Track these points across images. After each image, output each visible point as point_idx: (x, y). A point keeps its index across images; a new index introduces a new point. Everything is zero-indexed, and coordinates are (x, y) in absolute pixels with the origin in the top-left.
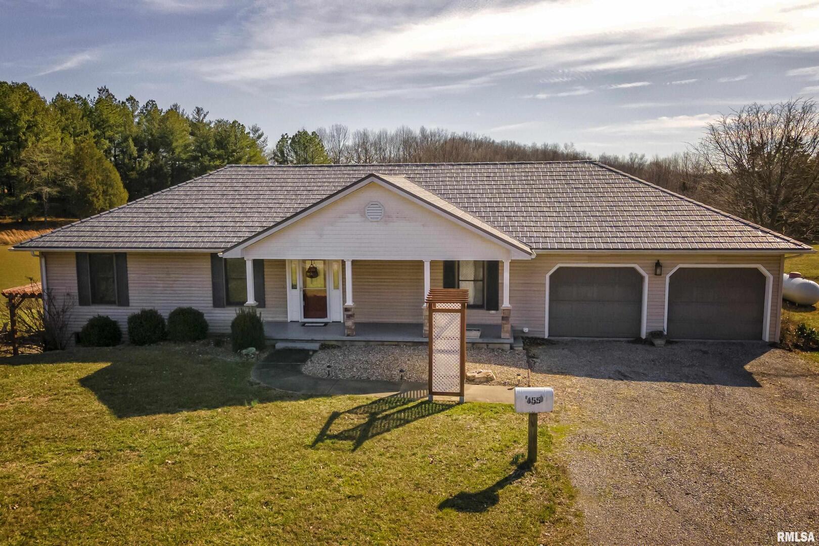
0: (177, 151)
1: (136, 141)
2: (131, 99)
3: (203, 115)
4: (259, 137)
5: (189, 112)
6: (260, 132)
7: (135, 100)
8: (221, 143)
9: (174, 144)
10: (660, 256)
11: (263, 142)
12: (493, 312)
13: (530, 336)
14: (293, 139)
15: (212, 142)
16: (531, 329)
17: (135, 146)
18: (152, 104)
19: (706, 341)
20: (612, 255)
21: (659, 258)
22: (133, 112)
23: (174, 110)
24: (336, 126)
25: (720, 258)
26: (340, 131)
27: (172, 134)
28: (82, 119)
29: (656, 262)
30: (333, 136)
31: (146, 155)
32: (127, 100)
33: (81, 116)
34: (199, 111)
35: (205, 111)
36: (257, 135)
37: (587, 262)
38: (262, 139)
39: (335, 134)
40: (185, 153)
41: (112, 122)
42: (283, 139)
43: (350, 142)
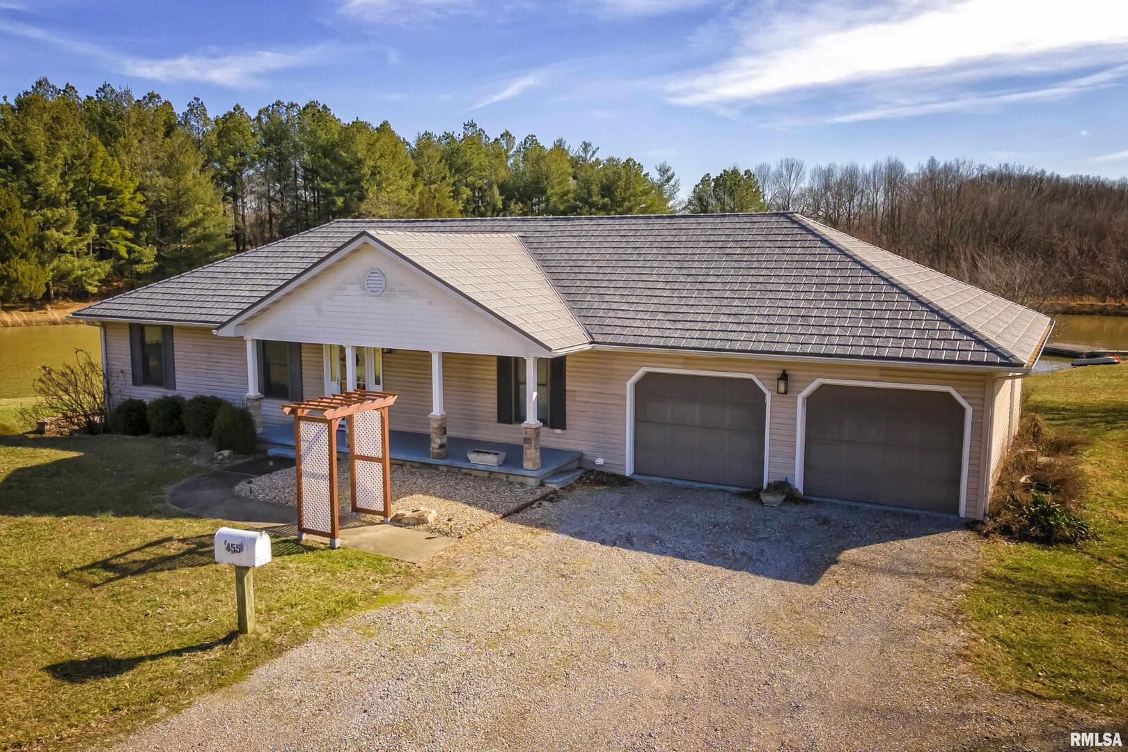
0: (554, 199)
1: (503, 188)
2: (506, 135)
3: (591, 152)
4: (668, 180)
5: (574, 149)
6: (669, 173)
7: (510, 136)
8: (607, 190)
9: (549, 192)
10: (787, 363)
11: (674, 186)
12: (558, 431)
13: (605, 470)
14: (716, 180)
15: (595, 189)
16: (608, 461)
17: (501, 195)
18: (531, 139)
19: (860, 505)
20: (717, 359)
21: (785, 367)
22: (507, 151)
23: (559, 146)
24: (787, 160)
25: (884, 372)
26: (792, 168)
27: (547, 179)
28: (440, 161)
29: (781, 372)
30: (781, 175)
31: (512, 206)
32: (502, 136)
33: (438, 159)
34: (586, 146)
35: (594, 146)
36: (666, 177)
37: (682, 366)
38: (672, 182)
39: (784, 172)
40: (562, 203)
41: (476, 164)
42: (705, 180)
43: (805, 184)
